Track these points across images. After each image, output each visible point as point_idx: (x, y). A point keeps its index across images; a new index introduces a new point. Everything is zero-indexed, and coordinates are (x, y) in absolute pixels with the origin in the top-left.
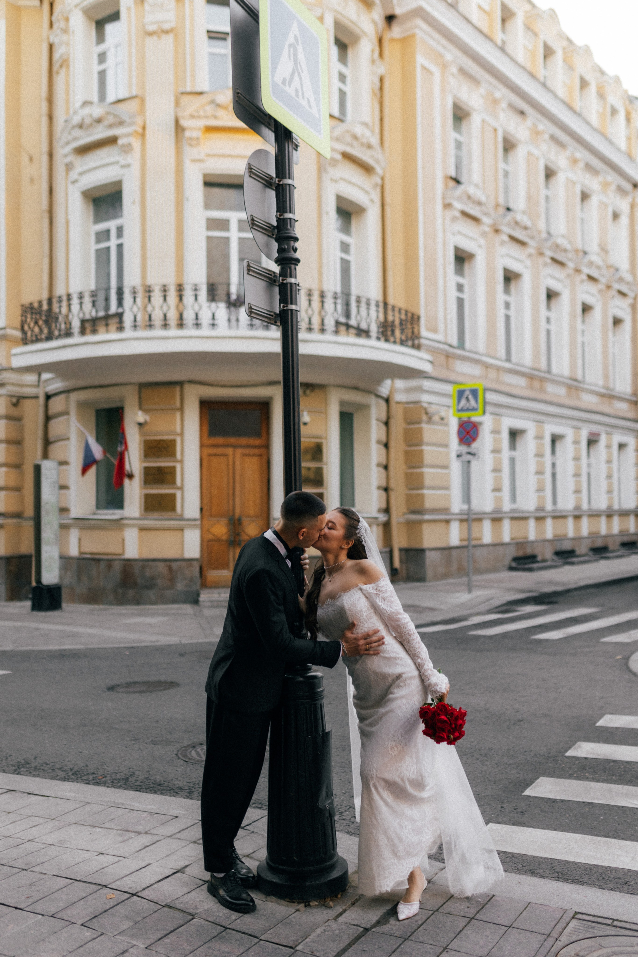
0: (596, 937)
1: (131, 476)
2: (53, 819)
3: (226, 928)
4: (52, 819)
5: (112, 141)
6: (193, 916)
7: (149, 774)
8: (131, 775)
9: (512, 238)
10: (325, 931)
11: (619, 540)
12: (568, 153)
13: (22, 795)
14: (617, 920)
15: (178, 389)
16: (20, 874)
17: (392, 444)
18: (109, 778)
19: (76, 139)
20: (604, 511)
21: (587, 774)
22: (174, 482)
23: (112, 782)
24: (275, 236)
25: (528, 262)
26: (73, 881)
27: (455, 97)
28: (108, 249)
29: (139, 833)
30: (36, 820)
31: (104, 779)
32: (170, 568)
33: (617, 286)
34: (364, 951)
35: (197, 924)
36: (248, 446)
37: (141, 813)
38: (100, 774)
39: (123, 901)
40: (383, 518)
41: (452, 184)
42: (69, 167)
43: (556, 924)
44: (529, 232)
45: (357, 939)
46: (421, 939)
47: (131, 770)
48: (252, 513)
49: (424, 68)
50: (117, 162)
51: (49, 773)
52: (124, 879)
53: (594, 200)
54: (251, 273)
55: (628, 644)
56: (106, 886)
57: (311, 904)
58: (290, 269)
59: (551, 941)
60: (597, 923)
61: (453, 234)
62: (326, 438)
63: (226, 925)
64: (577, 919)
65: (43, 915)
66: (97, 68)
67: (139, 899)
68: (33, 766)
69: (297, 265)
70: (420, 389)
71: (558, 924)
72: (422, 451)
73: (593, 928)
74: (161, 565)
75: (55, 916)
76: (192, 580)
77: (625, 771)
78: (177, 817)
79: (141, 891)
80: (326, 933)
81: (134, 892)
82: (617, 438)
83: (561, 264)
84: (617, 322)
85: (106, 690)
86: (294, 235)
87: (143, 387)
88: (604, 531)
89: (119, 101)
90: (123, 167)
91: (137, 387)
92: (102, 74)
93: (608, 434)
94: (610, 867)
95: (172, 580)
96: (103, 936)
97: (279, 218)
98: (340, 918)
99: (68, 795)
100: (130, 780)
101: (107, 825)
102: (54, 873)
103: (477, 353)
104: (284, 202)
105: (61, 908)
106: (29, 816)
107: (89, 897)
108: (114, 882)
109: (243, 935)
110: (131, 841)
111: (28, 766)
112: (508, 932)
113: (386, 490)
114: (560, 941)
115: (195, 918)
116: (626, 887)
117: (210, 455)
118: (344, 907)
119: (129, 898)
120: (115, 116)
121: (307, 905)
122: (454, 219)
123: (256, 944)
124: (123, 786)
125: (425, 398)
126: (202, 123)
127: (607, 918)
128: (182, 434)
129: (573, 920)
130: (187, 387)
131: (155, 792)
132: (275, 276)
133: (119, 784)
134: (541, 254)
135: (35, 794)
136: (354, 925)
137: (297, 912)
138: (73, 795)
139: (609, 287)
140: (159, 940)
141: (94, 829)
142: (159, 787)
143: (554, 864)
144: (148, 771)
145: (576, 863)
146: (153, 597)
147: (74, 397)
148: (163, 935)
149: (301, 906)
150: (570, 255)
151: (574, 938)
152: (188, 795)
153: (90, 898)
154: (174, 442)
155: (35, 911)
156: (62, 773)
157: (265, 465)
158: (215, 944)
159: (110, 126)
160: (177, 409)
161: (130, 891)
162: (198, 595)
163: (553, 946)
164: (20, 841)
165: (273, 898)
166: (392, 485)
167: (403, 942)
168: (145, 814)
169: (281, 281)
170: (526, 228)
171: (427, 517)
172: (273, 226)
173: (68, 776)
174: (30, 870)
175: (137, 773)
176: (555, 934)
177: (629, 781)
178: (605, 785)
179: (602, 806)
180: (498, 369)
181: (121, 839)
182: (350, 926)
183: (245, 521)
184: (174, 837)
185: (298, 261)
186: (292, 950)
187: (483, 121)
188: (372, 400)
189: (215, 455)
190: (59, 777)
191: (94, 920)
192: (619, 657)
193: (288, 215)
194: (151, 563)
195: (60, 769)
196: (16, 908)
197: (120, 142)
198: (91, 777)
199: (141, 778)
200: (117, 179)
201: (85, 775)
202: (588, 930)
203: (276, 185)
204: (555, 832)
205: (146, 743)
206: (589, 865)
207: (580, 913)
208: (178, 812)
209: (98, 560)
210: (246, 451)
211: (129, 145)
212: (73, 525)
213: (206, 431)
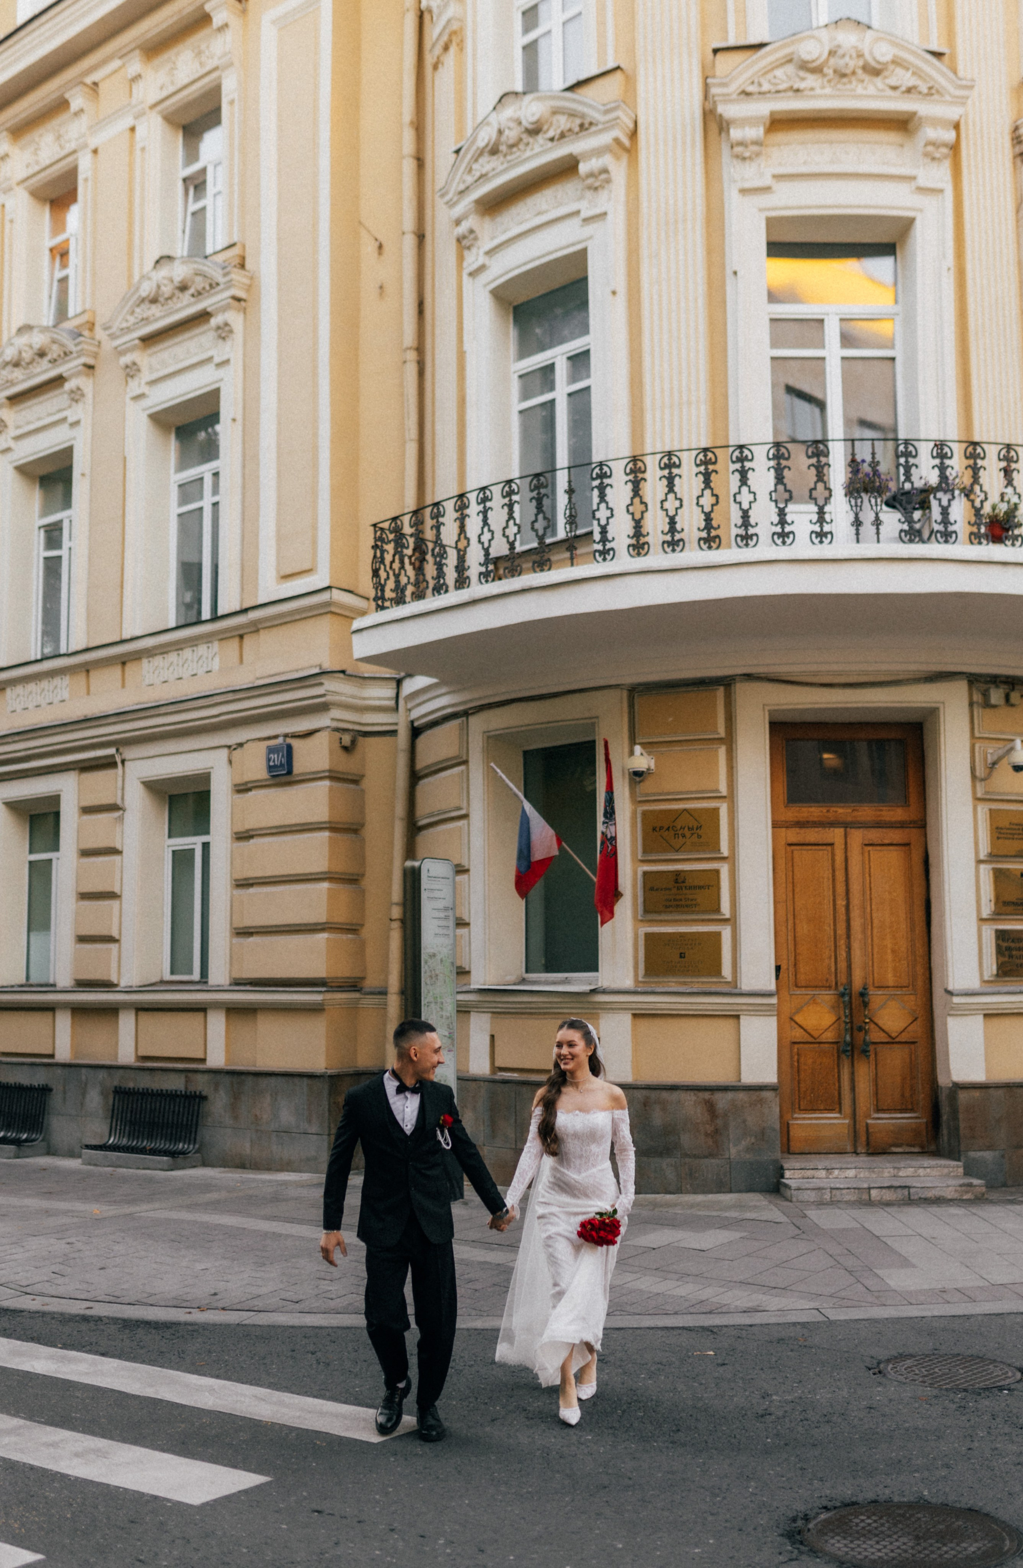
5: (566, 168)
15: (720, 692)
19: (482, 179)
22: (713, 906)
28: (551, 405)
32: (711, 1107)
36: (878, 825)
42: (464, 243)
48: (890, 979)
50: (574, 214)
66: (519, 39)
74: (689, 1098)
76: (762, 1134)
87: (639, 692)
89: (579, 85)
90: (587, 220)
91: (625, 694)
92: (531, 48)
95: (717, 1135)
117: (793, 845)
120: (572, 115)
126: (765, 108)
128: (731, 797)
130: (742, 690)
146: (670, 1174)
147: (477, 723)
154: (713, 814)
157: (918, 869)
159: (560, 139)
160: (720, 740)
162: (780, 1172)
183: (876, 998)
189: (802, 845)
194: (665, 1095)
197: (583, 168)
200: (575, 248)
210: (874, 835)
211: (605, 171)
212: (477, 1007)
213: (782, 789)
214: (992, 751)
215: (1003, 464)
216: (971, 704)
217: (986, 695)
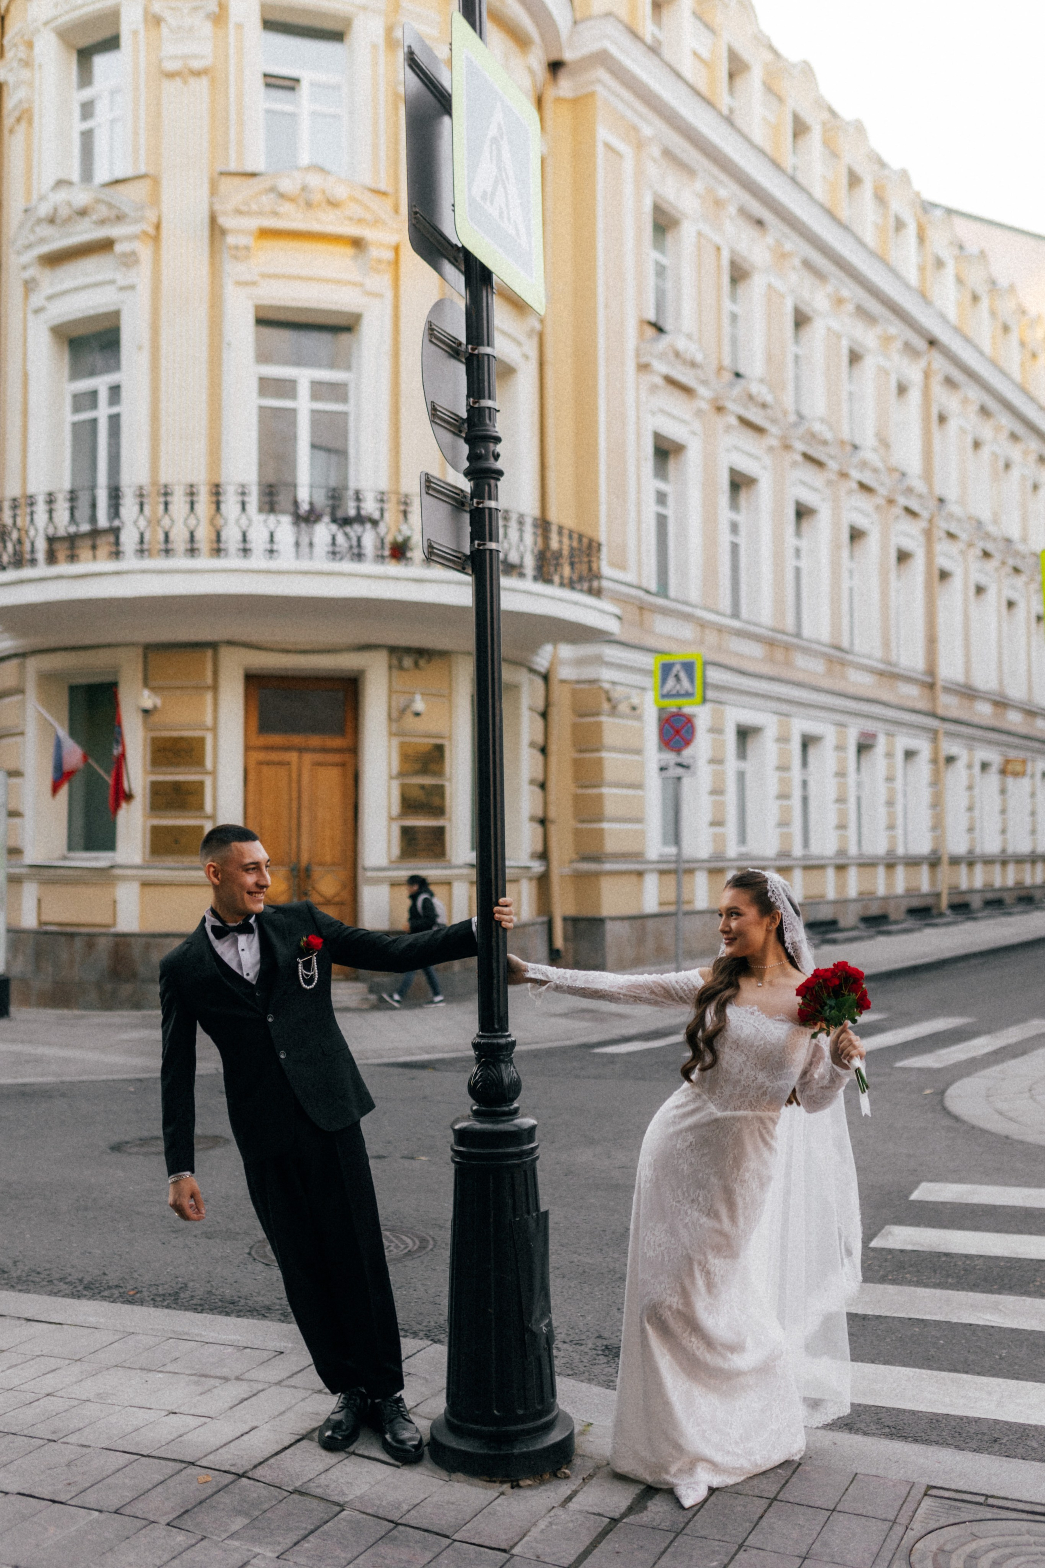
0: (965, 1522)
1: (129, 797)
2: (79, 1360)
3: (397, 1524)
4: (76, 1361)
5: (105, 246)
6: (342, 1507)
7: (212, 1286)
8: (181, 1288)
9: (745, 422)
10: (551, 1523)
11: (905, 904)
12: (830, 289)
13: (18, 1322)
14: (992, 1497)
15: (209, 653)
16: (46, 1448)
17: (553, 748)
18: (146, 1294)
19: (42, 240)
20: (883, 858)
21: (908, 1276)
22: (201, 807)
23: (153, 1299)
24: (464, 435)
25: (767, 460)
26: (138, 1457)
27: (656, 194)
28: (94, 421)
29: (226, 1379)
30: (53, 1363)
31: (138, 1295)
33: (902, 501)
34: (617, 1553)
35: (349, 1518)
36: (324, 750)
37: (222, 1347)
38: (129, 1287)
39: (227, 1486)
40: (538, 867)
41: (650, 332)
42: (29, 286)
43: (902, 1505)
44: (770, 412)
45: (604, 1534)
46: (703, 1533)
47: (180, 1279)
48: (328, 858)
49: (607, 146)
50: (112, 282)
51: (45, 1286)
52: (220, 1451)
53: (870, 363)
54: (431, 492)
55: (939, 1070)
56: (193, 1464)
57: (521, 1483)
58: (489, 486)
59: (899, 1530)
60: (963, 1501)
61: (653, 413)
62: (450, 738)
63: (395, 1519)
64: (931, 1496)
65: (100, 1511)
66: (79, 126)
67: (252, 1482)
68: (14, 1275)
69: (498, 480)
70: (599, 660)
71: (905, 1505)
72: (600, 761)
73: (959, 1508)
75: (121, 1511)
77: (966, 1270)
78: (282, 1353)
79: (252, 1470)
80: (554, 1527)
81: (241, 1472)
82: (903, 742)
83: (819, 464)
84: (903, 557)
85: (109, 1151)
86: (495, 434)
87: (151, 650)
88: (881, 890)
89: (117, 182)
90: (122, 289)
91: (140, 651)
92: (87, 137)
93: (890, 735)
94: (967, 1417)
96: (207, 1540)
97: (472, 407)
98: (570, 1504)
99: (92, 1320)
100: (182, 1295)
101: (169, 1368)
102: (103, 1446)
103: (686, 603)
104: (480, 381)
105: (128, 1500)
106: (38, 1356)
107: (168, 1481)
108: (206, 1456)
109: (426, 1534)
110: (215, 1391)
111: (6, 1276)
112: (831, 1518)
113: (543, 822)
114: (912, 1530)
115: (344, 1510)
116: (996, 1447)
117: (260, 763)
118: (574, 1488)
119: (232, 1482)
120: (110, 206)
121: (515, 1486)
122: (654, 389)
123: (448, 1547)
124: (174, 1306)
125: (607, 675)
126: (255, 223)
127: (976, 1494)
128: (214, 729)
129: (926, 1497)
130: (224, 652)
131: (228, 1314)
132: (465, 497)
133: (165, 1303)
134: (787, 447)
135: (38, 1321)
136: (594, 1514)
137: (502, 1497)
138: (102, 1320)
139: (891, 502)
140: (295, 1544)
141: (151, 1375)
142: (231, 1306)
143: (880, 1415)
144: (209, 1282)
145: (913, 1413)
147: (33, 664)
148: (300, 1538)
149: (506, 1487)
150: (833, 450)
151: (933, 1525)
152: (283, 1318)
153: (170, 1483)
154: (202, 740)
155: (87, 1506)
156: (65, 1286)
157: (351, 782)
158: (383, 1549)
159: (102, 222)
160: (208, 688)
161: (233, 1469)
163: (902, 1538)
164: (30, 1397)
165: (460, 1476)
166: (552, 814)
167: (675, 1538)
168: (230, 1350)
169: (475, 505)
170: (764, 406)
171: (608, 866)
172: (461, 418)
173: (78, 1291)
174: (62, 1440)
175: (191, 1284)
176: (903, 1520)
177: (974, 1285)
178: (938, 1292)
179: (938, 1323)
180: (720, 629)
181: (200, 1389)
182: (588, 1515)
183: (317, 871)
184: (285, 1383)
185: (500, 473)
186: (507, 1556)
187: (699, 234)
188: (523, 677)
189: (268, 763)
190: (62, 1294)
191: (186, 1516)
192: (928, 1092)
193: (486, 403)
194: (160, 940)
195: (61, 1280)
196: (54, 1501)
197: (119, 248)
198: (116, 1292)
199: (200, 1292)
200: (112, 308)
201: (105, 1289)
202: (951, 1512)
203: (467, 355)
204: (873, 1365)
205: (195, 1236)
206: (934, 1414)
207: (935, 1487)
208: (283, 1344)
209: (72, 935)
210: (319, 757)
211: (133, 253)
212: (29, 877)
213: (254, 723)
214: (402, 700)
215: (402, 508)
216: (390, 667)
217: (400, 661)
